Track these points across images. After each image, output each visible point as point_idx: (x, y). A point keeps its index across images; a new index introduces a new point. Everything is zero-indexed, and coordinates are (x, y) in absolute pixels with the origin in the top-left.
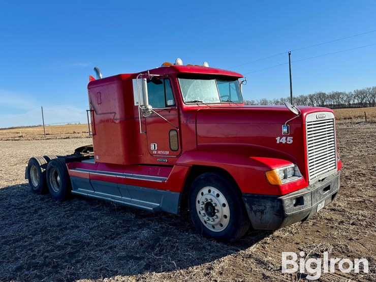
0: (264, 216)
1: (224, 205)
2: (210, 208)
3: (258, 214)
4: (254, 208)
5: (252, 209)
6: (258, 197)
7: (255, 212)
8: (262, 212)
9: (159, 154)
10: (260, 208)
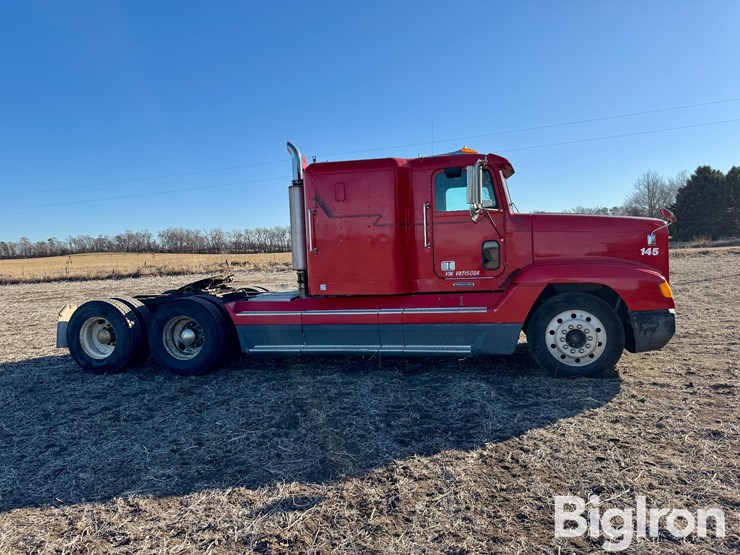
0: (655, 335)
1: (598, 330)
2: (576, 338)
3: (648, 333)
4: (645, 326)
5: (641, 328)
6: (649, 314)
7: (645, 331)
8: (654, 330)
9: (458, 277)
10: (652, 326)
